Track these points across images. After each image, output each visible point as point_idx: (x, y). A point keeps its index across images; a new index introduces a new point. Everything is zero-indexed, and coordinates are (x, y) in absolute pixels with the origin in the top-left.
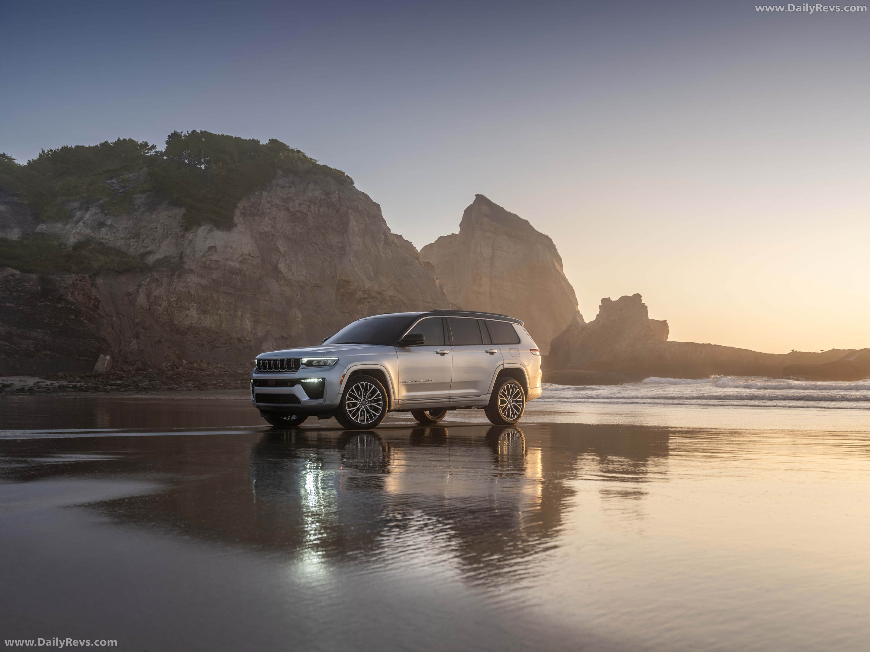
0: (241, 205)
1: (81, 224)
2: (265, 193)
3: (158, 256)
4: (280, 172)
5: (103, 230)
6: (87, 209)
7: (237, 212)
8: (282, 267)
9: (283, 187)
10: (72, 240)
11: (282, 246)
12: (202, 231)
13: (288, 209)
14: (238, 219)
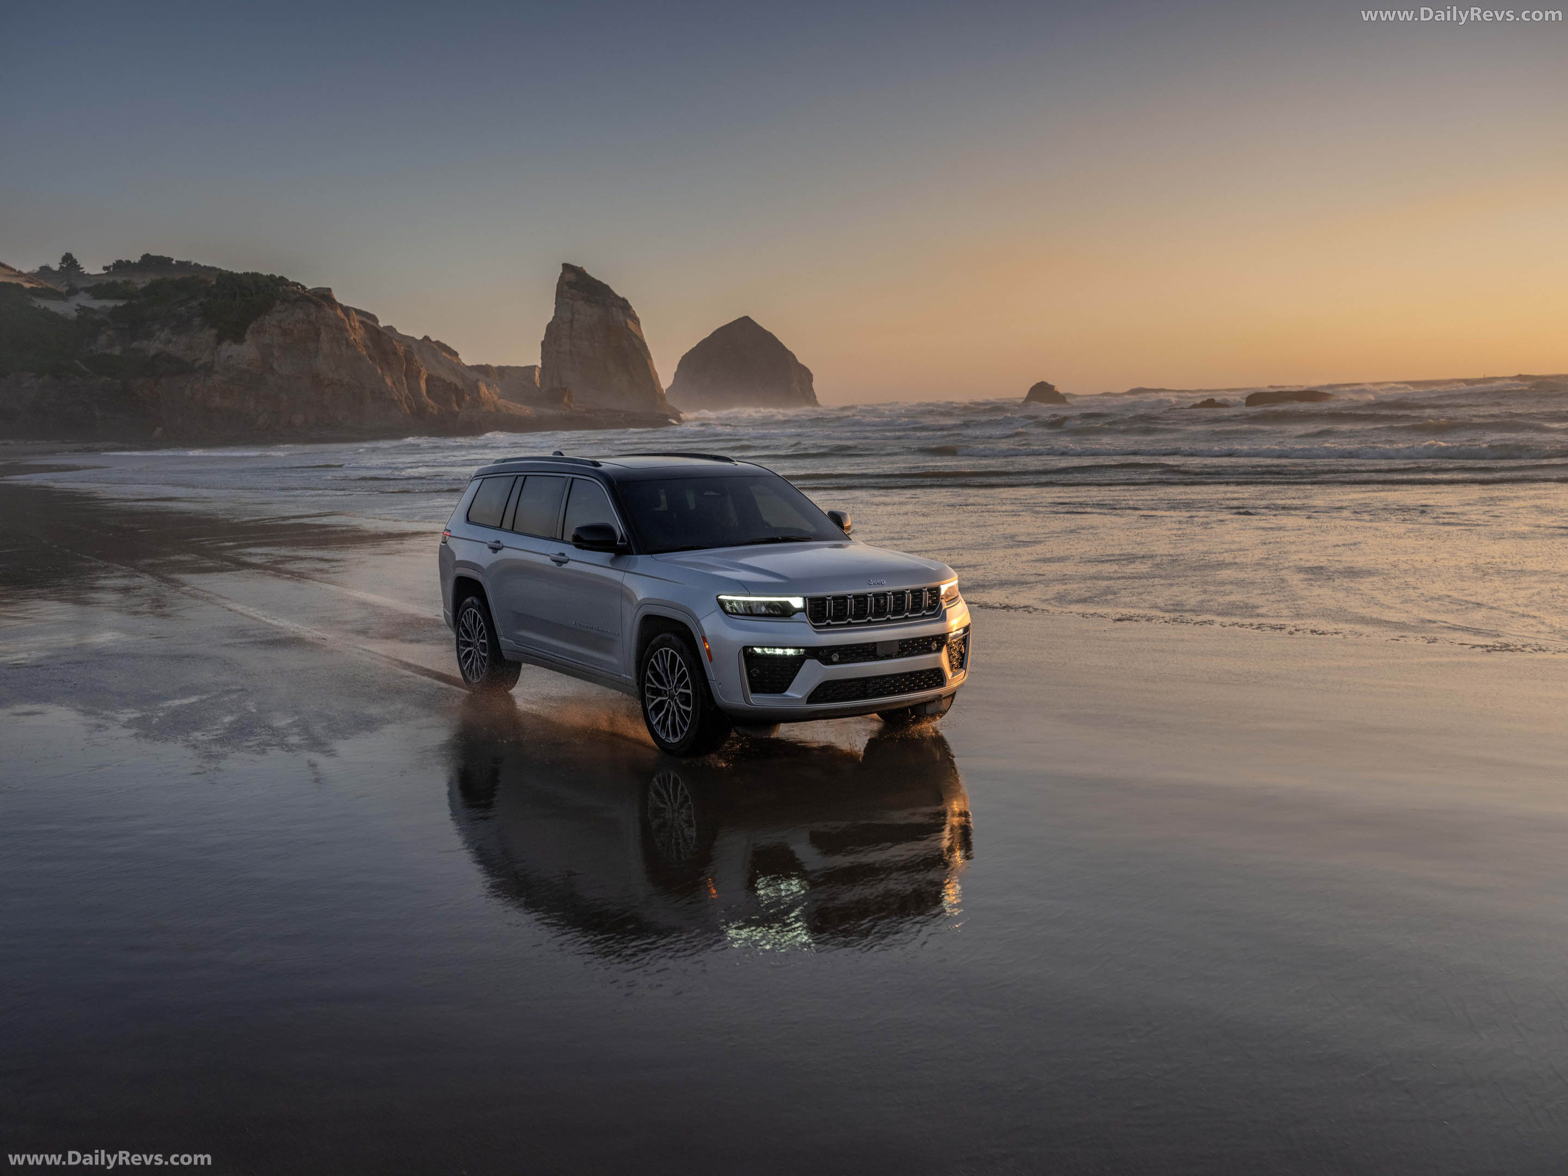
0: (251, 327)
1: (158, 342)
2: (267, 317)
3: (202, 362)
4: (278, 302)
5: (170, 345)
6: (163, 331)
7: (249, 331)
8: (275, 366)
9: (279, 312)
10: (152, 353)
11: (276, 353)
12: (225, 345)
13: (280, 327)
14: (248, 336)
